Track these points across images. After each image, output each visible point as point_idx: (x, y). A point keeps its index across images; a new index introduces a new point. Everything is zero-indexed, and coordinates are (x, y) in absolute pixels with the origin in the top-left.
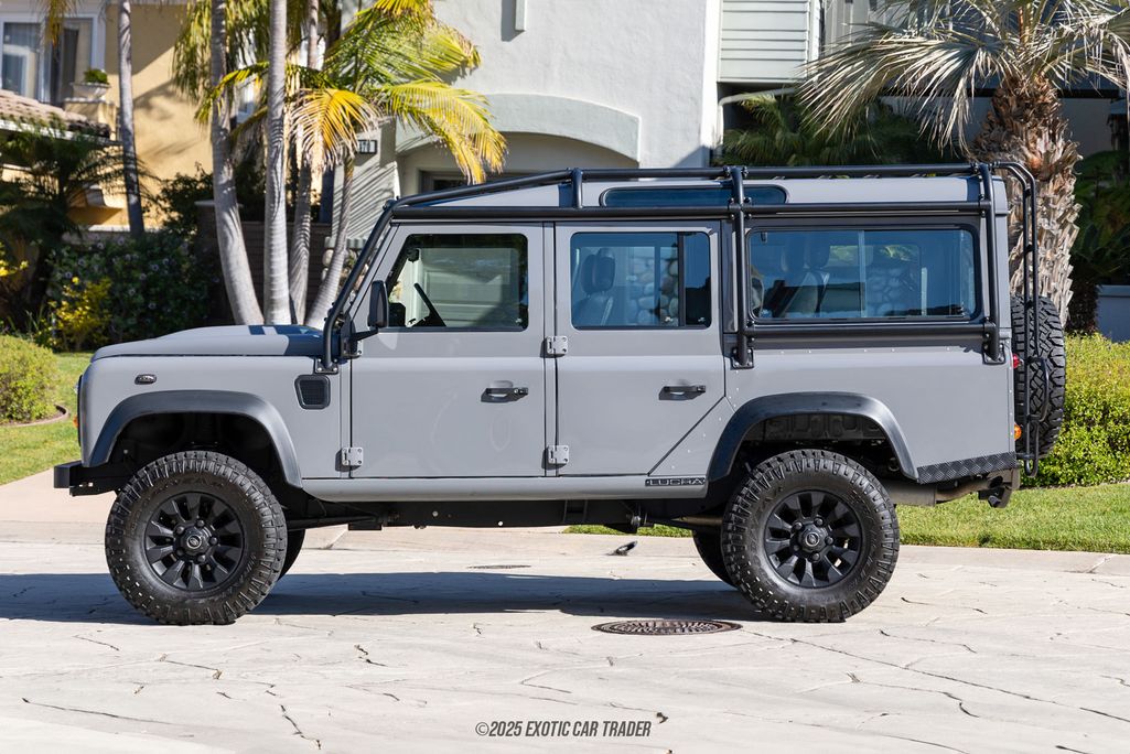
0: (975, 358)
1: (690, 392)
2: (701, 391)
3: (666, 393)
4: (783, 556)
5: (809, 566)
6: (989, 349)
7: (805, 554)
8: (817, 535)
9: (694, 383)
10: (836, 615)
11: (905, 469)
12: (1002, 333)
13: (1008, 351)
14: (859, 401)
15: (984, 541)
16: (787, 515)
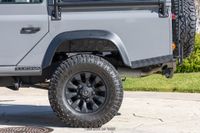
0: (156, 15)
1: (34, 30)
2: (38, 30)
3: (23, 31)
4: (74, 99)
5: (85, 104)
6: (162, 11)
7: (83, 99)
8: (88, 91)
9: (35, 26)
10: (96, 125)
11: (125, 62)
12: (167, 4)
13: (170, 12)
14: (106, 33)
15: (175, 90)
16: (75, 82)
